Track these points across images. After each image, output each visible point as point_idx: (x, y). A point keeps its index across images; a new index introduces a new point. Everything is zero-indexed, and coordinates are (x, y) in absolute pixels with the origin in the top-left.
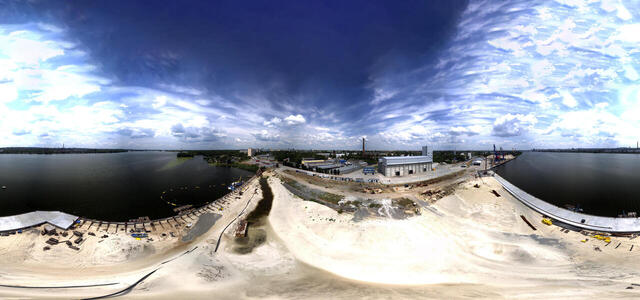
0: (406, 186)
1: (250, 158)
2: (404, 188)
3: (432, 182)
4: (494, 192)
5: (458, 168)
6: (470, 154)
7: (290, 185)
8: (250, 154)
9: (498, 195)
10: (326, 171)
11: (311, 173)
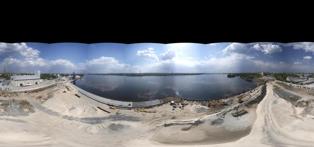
0: (26, 92)
1: (262, 76)
2: (24, 94)
3: (41, 90)
4: (76, 95)
5: (53, 82)
6: (58, 75)
7: (276, 90)
8: (262, 75)
9: (79, 97)
10: (297, 83)
11: (289, 84)
